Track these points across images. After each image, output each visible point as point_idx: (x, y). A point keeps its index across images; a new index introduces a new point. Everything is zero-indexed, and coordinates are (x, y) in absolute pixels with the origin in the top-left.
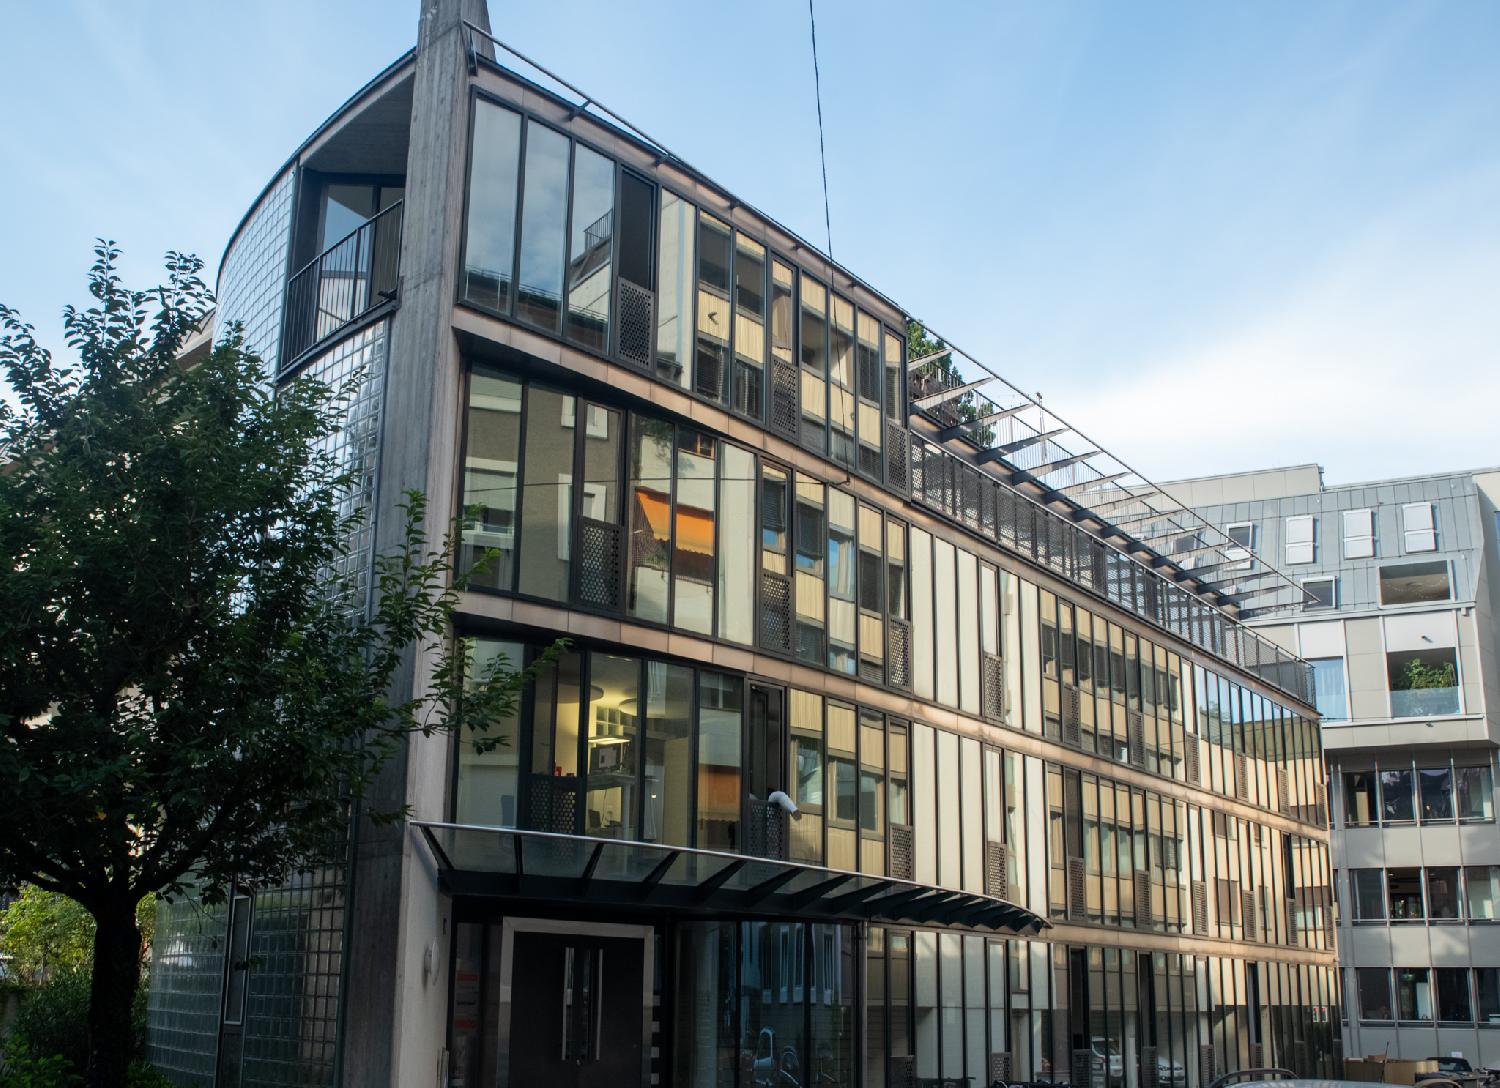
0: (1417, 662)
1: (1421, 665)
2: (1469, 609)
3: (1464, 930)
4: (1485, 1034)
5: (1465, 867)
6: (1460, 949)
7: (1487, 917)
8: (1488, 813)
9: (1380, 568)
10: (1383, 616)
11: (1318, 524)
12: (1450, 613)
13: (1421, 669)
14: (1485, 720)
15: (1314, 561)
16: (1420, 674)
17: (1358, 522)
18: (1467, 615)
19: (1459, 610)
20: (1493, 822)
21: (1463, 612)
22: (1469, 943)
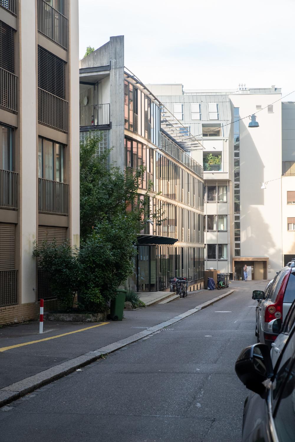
0: (211, 155)
1: (212, 156)
2: (227, 140)
3: (216, 233)
4: (219, 262)
5: (218, 215)
6: (214, 238)
7: (222, 230)
8: (225, 200)
9: (202, 124)
10: (203, 140)
11: (183, 106)
12: (221, 141)
13: (212, 157)
14: (228, 173)
15: (183, 120)
16: (212, 158)
17: (195, 107)
18: (226, 142)
19: (224, 140)
20: (226, 202)
21: (225, 140)
22: (217, 236)
